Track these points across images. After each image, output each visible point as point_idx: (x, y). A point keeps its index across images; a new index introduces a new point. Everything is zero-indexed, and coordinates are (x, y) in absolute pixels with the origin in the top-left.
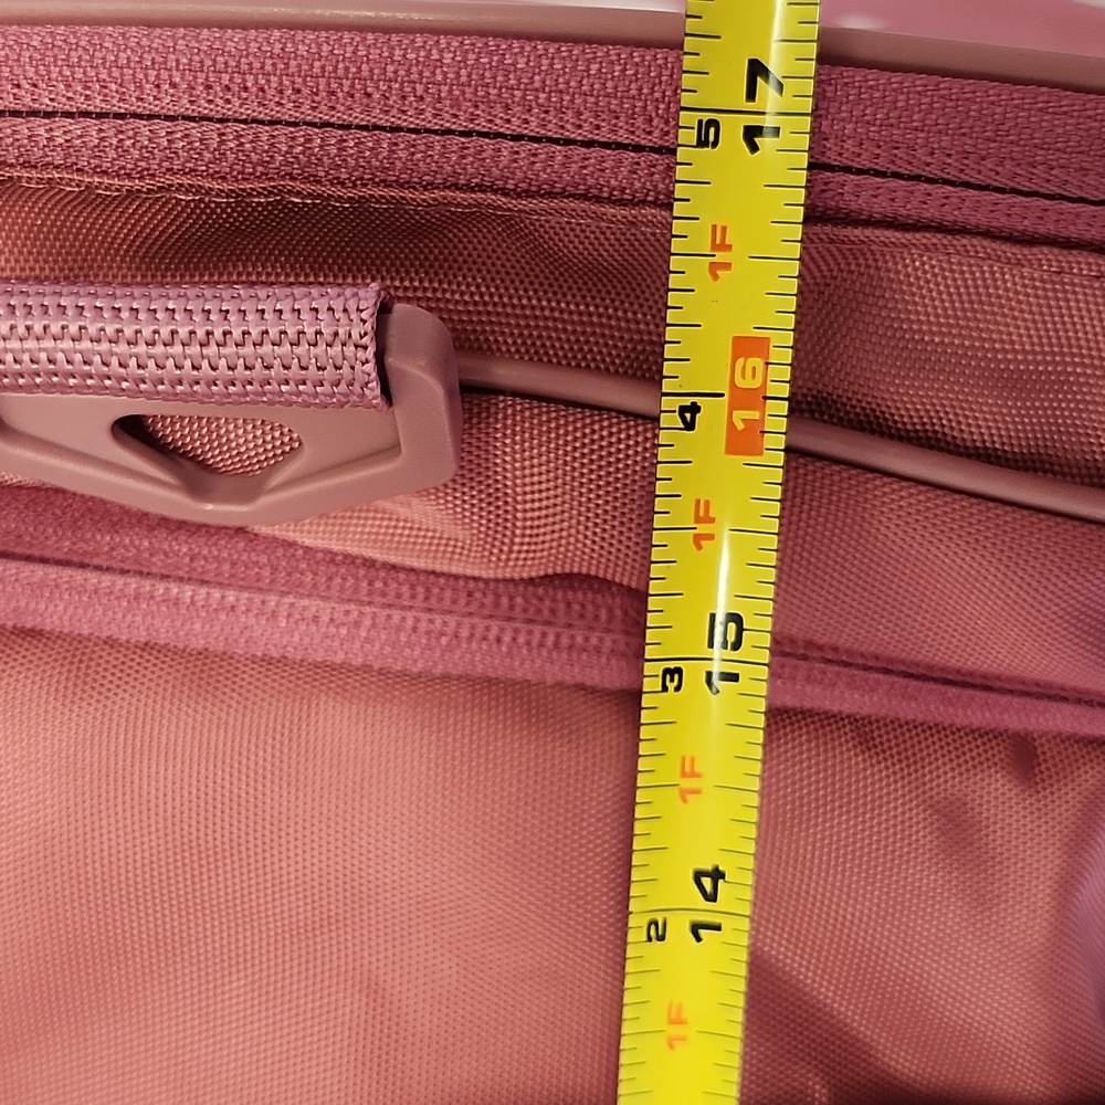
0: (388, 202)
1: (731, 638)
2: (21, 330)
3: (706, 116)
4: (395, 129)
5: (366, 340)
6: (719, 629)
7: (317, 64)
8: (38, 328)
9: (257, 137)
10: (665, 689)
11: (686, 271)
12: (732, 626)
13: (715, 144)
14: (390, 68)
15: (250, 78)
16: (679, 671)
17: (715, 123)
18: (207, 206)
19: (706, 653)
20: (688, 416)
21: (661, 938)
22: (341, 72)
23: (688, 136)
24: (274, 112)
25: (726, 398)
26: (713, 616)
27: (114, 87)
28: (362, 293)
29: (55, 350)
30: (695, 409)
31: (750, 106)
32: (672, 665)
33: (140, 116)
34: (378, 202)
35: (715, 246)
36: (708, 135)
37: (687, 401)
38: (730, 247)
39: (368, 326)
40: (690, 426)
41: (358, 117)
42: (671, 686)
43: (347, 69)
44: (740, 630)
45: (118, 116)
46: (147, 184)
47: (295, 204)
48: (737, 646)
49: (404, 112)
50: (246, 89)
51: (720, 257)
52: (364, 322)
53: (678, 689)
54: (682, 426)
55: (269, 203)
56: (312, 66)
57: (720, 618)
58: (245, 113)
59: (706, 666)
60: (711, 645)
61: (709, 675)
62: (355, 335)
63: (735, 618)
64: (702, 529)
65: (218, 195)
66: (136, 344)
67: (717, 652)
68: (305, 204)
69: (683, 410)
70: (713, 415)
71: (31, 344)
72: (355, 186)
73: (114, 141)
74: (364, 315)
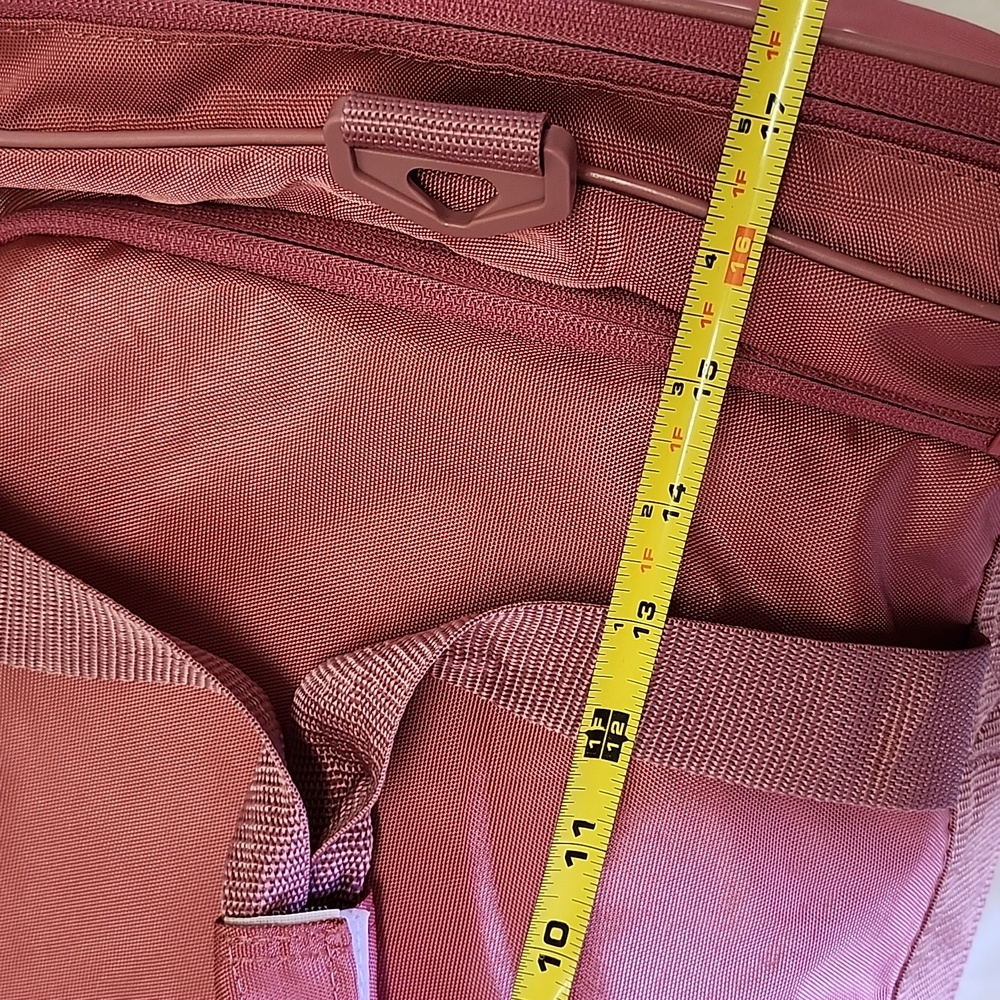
0: (555, 80)
1: (710, 374)
2: (381, 116)
3: (745, 117)
4: (563, 43)
5: (537, 136)
6: (705, 368)
7: (531, 8)
8: (389, 116)
9: (497, 40)
10: (673, 393)
11: (722, 190)
12: (712, 367)
13: (747, 131)
14: (565, 14)
15: (498, 12)
16: (682, 385)
17: (749, 122)
18: (467, 73)
19: (697, 379)
20: (710, 261)
21: (649, 516)
22: (542, 13)
23: (734, 126)
24: (507, 29)
25: (729, 255)
26: (703, 362)
27: (433, 8)
28: (538, 115)
29: (395, 127)
30: (713, 258)
31: (767, 116)
32: (679, 381)
33: (443, 24)
34: (550, 79)
35: (737, 180)
36: (744, 127)
37: (711, 253)
38: (745, 182)
39: (539, 130)
40: (710, 266)
41: (547, 35)
42: (677, 392)
43: (544, 12)
44: (715, 370)
45: (433, 23)
46: (440, 58)
47: (509, 77)
48: (712, 377)
49: (569, 36)
50: (495, 16)
51: (740, 186)
52: (537, 128)
53: (680, 394)
54: (705, 264)
55: (497, 75)
56: (528, 9)
57: (707, 362)
58: (494, 28)
59: (696, 385)
60: (700, 375)
61: (696, 390)
62: (532, 134)
63: (714, 364)
64: (706, 317)
65: (473, 68)
66: (432, 128)
67: (703, 379)
68: (514, 77)
69: (708, 257)
70: (721, 261)
71: (385, 123)
72: (540, 70)
73: (429, 35)
74: (538, 125)
